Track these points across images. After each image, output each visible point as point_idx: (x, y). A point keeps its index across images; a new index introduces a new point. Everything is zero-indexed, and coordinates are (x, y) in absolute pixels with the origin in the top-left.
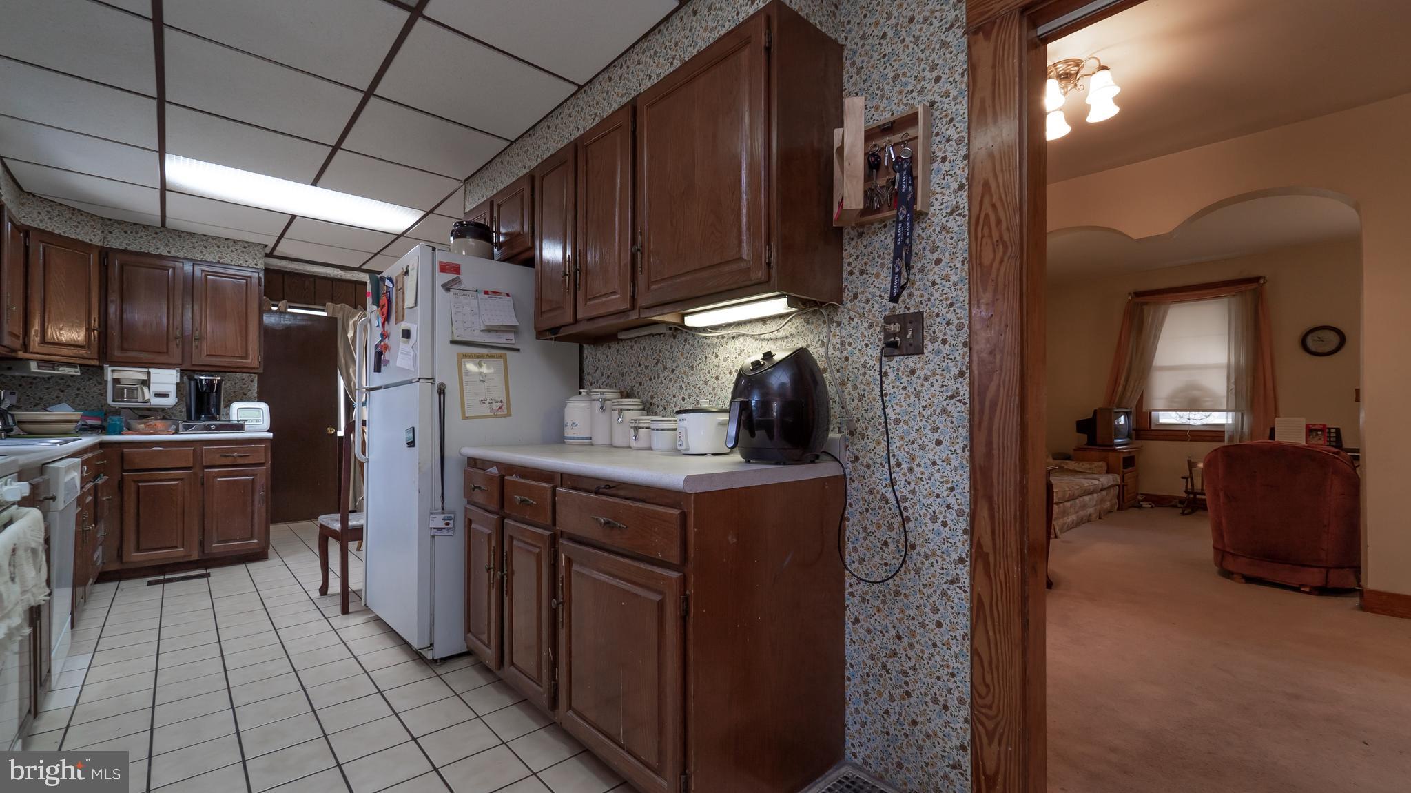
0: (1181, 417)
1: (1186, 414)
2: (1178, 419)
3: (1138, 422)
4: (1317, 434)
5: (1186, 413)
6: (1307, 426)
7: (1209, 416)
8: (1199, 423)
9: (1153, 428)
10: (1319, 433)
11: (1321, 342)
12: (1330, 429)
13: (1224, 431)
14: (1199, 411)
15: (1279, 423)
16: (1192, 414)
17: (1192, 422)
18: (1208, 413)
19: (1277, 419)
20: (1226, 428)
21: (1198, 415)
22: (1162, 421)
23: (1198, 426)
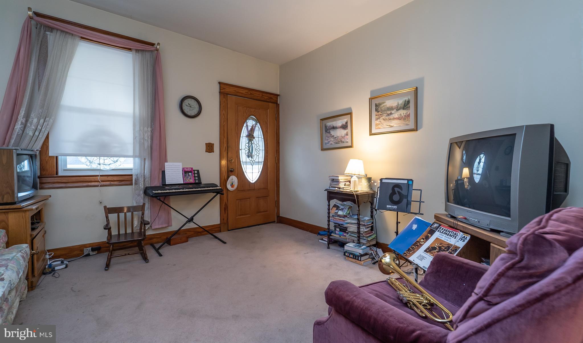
0: (91, 162)
1: (96, 160)
2: (89, 164)
3: (42, 168)
4: (189, 175)
5: (95, 158)
6: (183, 169)
7: (117, 161)
8: (108, 168)
9: (60, 174)
10: (190, 174)
11: (189, 108)
12: (194, 171)
13: (132, 175)
14: (107, 156)
15: (168, 166)
16: (102, 160)
17: (102, 167)
18: (115, 159)
19: (166, 164)
20: (133, 173)
21: (108, 160)
22: (69, 166)
23: (107, 171)
